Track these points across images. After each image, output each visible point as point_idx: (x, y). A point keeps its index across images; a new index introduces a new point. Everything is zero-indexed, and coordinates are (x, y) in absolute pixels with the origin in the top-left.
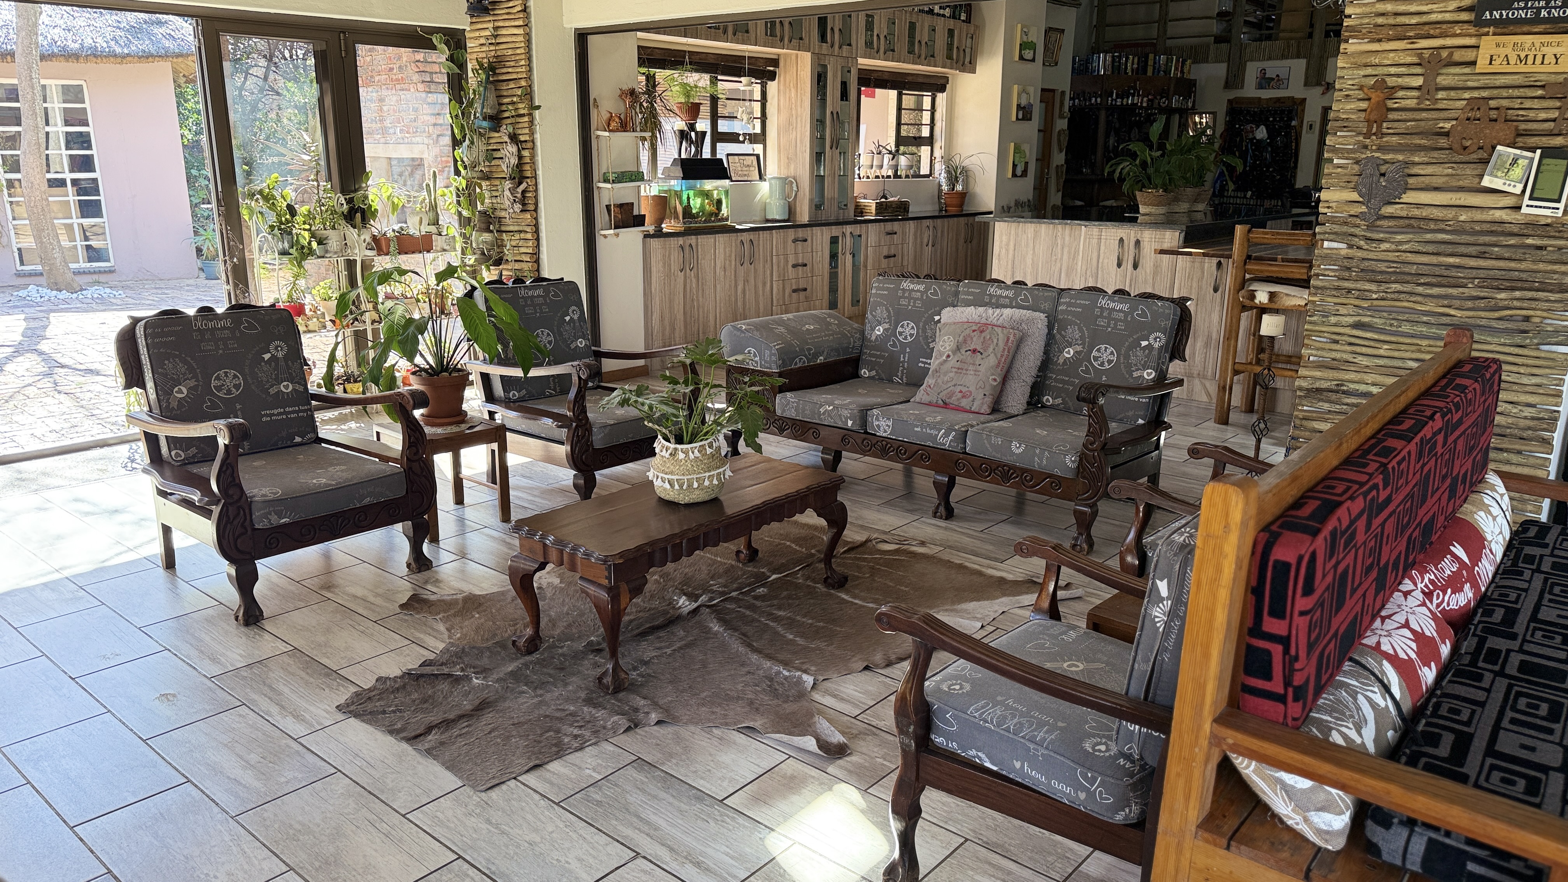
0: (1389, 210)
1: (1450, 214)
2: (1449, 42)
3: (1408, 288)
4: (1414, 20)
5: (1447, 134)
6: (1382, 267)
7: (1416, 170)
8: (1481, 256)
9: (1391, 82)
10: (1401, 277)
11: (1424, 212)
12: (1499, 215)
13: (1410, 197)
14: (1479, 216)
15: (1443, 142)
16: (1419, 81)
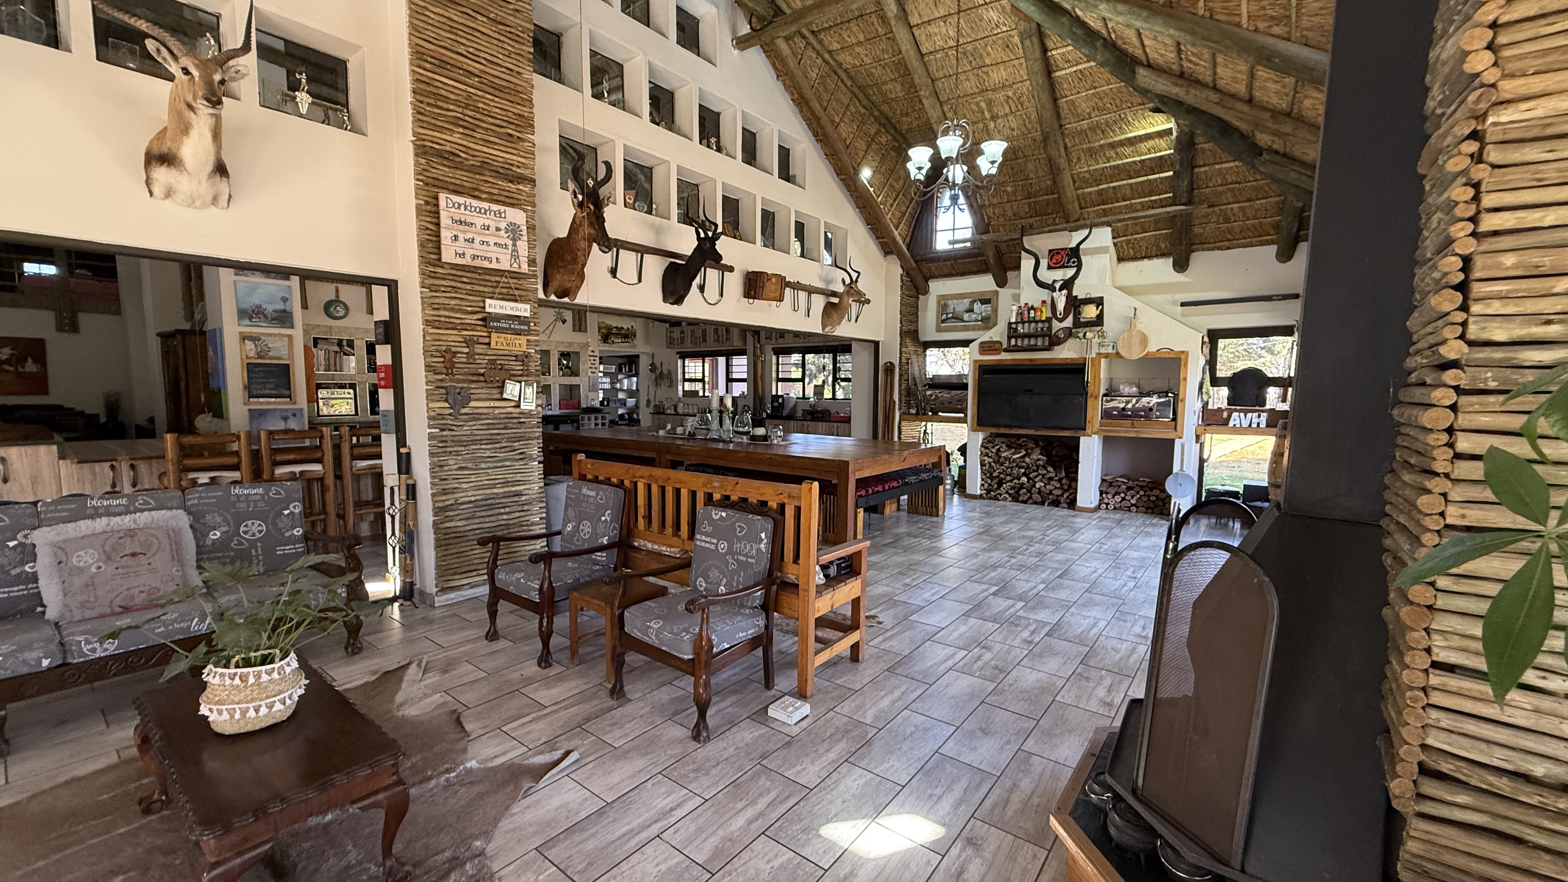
0: (464, 411)
1: (491, 410)
2: (475, 333)
3: (478, 447)
4: (459, 321)
5: (483, 375)
6: (465, 438)
7: (472, 391)
8: (505, 428)
9: (454, 349)
10: (474, 442)
11: (480, 411)
12: (510, 410)
13: (473, 404)
14: (502, 411)
15: (482, 378)
16: (467, 350)
